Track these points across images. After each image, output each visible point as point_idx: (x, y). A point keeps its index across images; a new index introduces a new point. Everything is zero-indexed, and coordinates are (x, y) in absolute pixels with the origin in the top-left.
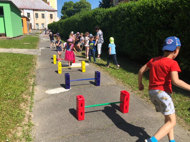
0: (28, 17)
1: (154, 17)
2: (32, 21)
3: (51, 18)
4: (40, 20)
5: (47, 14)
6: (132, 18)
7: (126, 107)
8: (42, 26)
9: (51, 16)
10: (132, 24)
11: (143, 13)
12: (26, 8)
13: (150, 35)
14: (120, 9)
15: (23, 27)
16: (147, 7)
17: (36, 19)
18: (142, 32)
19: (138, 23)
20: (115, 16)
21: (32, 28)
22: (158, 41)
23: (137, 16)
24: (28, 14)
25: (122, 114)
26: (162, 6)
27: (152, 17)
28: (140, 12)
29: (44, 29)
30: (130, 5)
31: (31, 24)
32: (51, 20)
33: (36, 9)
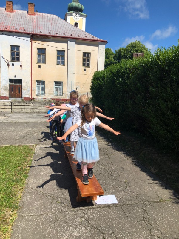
8: (57, 90)
9: (86, 59)
12: (10, 30)
17: (40, 67)
21: (24, 96)
29: (61, 97)
31: (20, 81)
32: (85, 70)
33: (42, 34)
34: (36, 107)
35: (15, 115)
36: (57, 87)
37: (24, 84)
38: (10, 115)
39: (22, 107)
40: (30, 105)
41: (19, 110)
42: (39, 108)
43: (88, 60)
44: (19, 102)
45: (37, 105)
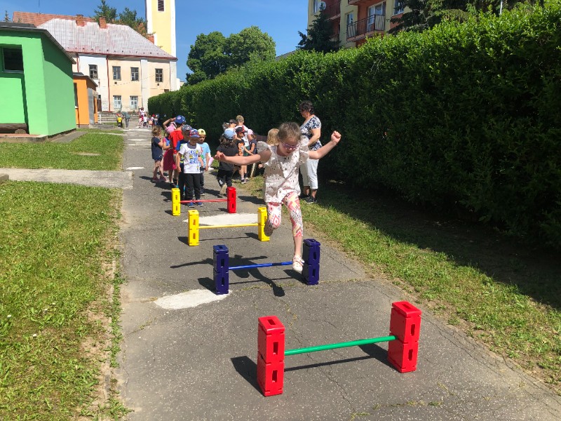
0: (92, 76)
1: (475, 77)
2: (102, 90)
3: (157, 80)
4: (126, 87)
5: (147, 69)
6: (408, 81)
7: (411, 352)
8: (132, 104)
9: (159, 75)
10: (407, 99)
11: (442, 67)
12: (88, 52)
13: (464, 132)
14: (372, 54)
15: (77, 104)
16: (455, 48)
17: (116, 83)
18: (440, 121)
19: (428, 96)
20: (355, 74)
21: (103, 109)
22: (490, 149)
23: (425, 74)
24: (93, 68)
25: (399, 374)
26: (501, 48)
27: (471, 79)
28: (432, 64)
30: (402, 44)
31: (100, 96)
32: (158, 85)
33: (116, 53)
36: (132, 101)
37: (103, 99)
43: (161, 76)
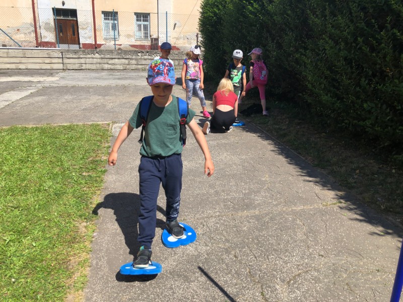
8: (140, 30)
21: (82, 41)
29: (147, 43)
31: (73, 13)
34: (106, 61)
35: (71, 74)
36: (139, 23)
37: (81, 18)
38: (62, 74)
39: (81, 60)
40: (94, 57)
41: (76, 67)
42: (111, 62)
44: (75, 52)
45: (106, 57)
